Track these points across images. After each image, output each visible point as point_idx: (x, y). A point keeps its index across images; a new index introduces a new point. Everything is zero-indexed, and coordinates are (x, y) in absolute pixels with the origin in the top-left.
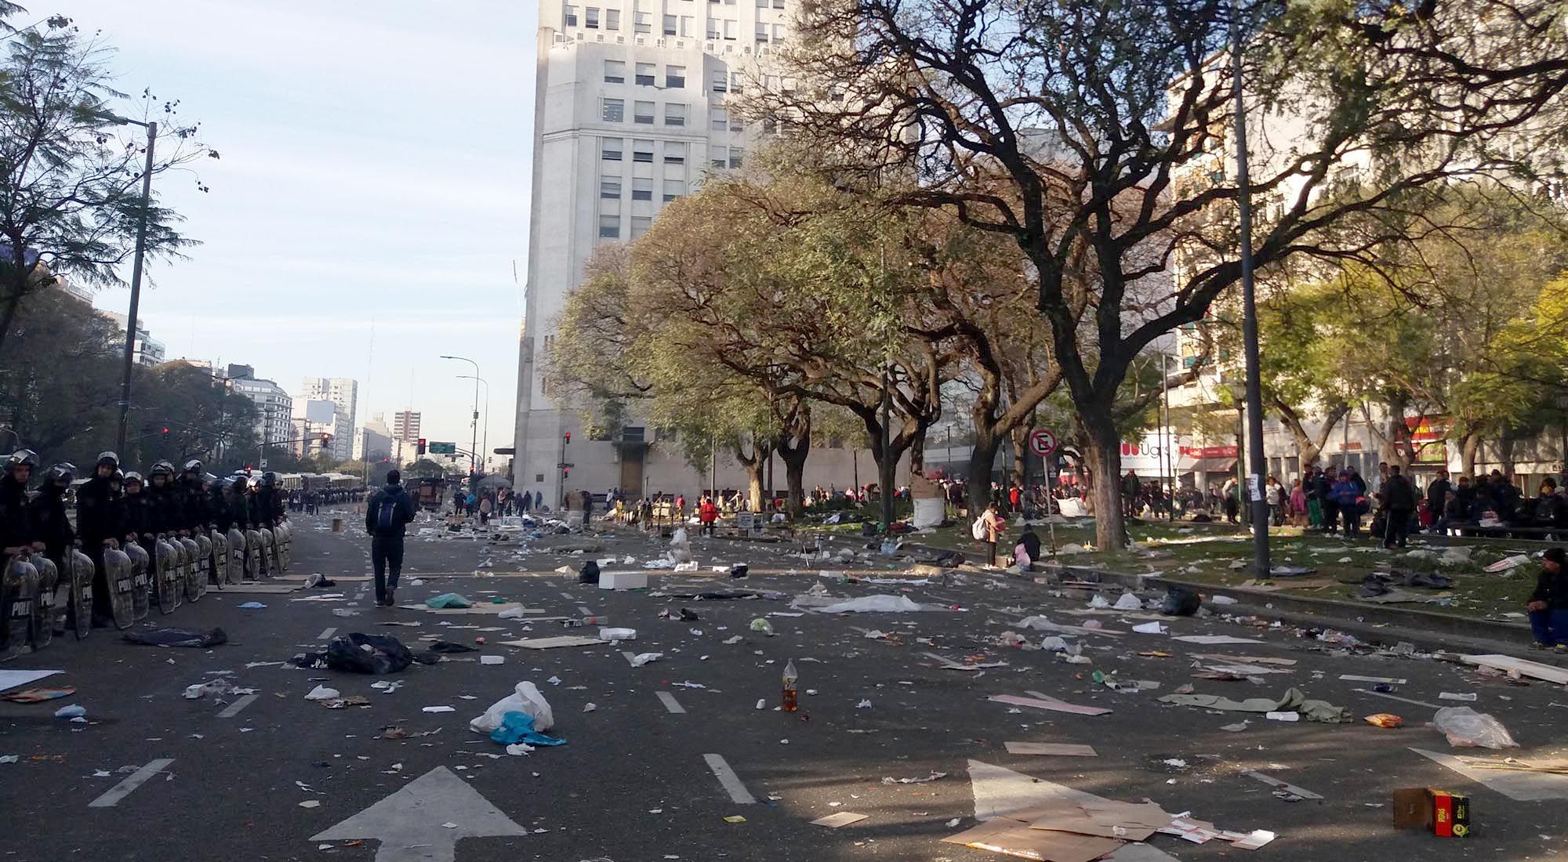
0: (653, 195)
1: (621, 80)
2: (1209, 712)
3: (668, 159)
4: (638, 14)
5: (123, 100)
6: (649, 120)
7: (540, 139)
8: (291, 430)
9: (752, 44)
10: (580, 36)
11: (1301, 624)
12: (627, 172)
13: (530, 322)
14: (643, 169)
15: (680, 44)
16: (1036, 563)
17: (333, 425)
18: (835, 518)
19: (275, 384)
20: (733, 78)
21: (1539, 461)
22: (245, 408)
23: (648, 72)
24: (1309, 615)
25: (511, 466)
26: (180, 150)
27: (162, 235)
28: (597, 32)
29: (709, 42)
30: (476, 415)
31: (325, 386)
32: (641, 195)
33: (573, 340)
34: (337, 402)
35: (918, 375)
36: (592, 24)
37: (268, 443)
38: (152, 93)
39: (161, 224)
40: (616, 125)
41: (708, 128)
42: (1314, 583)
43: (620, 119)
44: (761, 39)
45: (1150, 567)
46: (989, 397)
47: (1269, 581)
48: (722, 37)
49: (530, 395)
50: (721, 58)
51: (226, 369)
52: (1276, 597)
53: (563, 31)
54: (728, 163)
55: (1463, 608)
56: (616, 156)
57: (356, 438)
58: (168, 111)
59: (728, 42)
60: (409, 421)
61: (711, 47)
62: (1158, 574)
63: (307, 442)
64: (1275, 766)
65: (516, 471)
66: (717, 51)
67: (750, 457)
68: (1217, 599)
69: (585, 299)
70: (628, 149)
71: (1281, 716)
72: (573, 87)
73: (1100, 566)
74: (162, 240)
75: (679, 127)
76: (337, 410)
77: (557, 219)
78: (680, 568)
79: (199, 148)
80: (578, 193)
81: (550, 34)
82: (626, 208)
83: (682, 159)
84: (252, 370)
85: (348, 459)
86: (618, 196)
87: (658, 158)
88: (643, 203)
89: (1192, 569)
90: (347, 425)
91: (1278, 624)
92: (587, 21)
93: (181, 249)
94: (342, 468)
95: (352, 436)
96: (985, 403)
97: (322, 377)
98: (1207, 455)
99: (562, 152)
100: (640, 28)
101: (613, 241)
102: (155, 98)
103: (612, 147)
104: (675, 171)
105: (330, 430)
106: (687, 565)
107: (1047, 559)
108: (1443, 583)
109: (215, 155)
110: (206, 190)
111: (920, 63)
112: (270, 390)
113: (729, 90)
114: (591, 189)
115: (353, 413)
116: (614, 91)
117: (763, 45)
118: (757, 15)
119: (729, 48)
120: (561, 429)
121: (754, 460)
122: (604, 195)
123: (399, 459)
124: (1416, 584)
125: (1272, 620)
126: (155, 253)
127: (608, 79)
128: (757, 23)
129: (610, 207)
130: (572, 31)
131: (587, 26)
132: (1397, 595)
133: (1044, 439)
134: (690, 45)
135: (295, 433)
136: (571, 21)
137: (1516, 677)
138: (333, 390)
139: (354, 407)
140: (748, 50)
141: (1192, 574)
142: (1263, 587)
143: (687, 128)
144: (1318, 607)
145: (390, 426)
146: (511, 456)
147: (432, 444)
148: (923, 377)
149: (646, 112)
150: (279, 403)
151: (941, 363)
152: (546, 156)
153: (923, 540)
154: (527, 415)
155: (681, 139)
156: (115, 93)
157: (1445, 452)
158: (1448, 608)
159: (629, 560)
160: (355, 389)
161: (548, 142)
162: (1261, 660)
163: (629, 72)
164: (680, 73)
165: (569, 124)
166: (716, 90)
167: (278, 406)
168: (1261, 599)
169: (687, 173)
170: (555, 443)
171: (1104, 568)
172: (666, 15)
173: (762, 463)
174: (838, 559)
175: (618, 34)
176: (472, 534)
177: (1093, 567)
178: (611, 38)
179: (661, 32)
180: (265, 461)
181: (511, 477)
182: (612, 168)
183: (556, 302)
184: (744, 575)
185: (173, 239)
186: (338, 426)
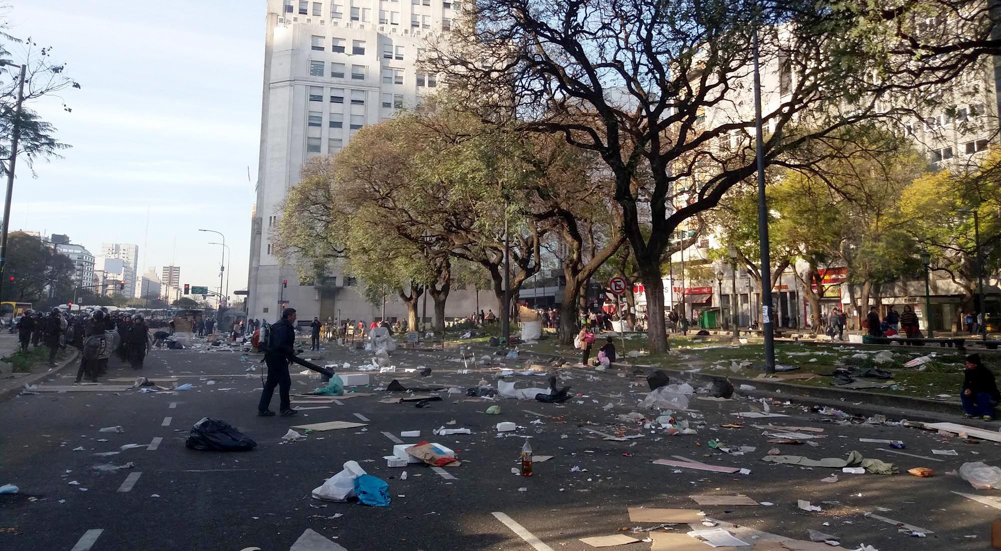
0: (343, 125)
1: (322, 49)
2: (802, 468)
3: (353, 102)
4: (334, 6)
5: (17, 43)
6: (341, 75)
7: (268, 86)
8: (94, 278)
9: (409, 27)
10: (295, 19)
11: (805, 403)
12: (326, 109)
13: (260, 207)
14: (337, 107)
15: (362, 26)
16: (613, 363)
17: (122, 275)
18: (468, 335)
19: (83, 248)
20: (397, 50)
21: (896, 297)
22: (65, 263)
23: (341, 44)
24: (807, 397)
25: (245, 302)
26: (52, 82)
27: (43, 140)
28: (307, 17)
29: (381, 25)
30: (223, 268)
31: (117, 248)
32: (335, 125)
33: (294, 219)
34: (125, 259)
35: (526, 243)
36: (303, 12)
37: (80, 287)
38: (33, 41)
39: (42, 133)
40: (319, 78)
41: (380, 82)
42: (803, 376)
43: (321, 74)
44: (415, 25)
45: (690, 365)
46: (575, 256)
47: (775, 375)
48: (389, 22)
49: (259, 255)
50: (389, 36)
51: (50, 237)
52: (783, 385)
53: (284, 15)
54: (393, 105)
55: (908, 391)
56: (319, 99)
57: (137, 283)
58: (44, 54)
59: (393, 26)
60: (172, 273)
61: (382, 29)
62: (698, 370)
63: (105, 286)
64: (881, 509)
65: (249, 306)
66: (385, 32)
67: (409, 296)
68: (743, 387)
69: (302, 192)
70: (327, 94)
71: (852, 470)
72: (290, 52)
73: (657, 365)
74: (43, 144)
75: (361, 81)
76: (125, 265)
77: (279, 139)
78: (383, 370)
79: (66, 81)
80: (293, 122)
81: (275, 17)
82: (325, 132)
83: (363, 102)
84: (68, 238)
85: (132, 298)
86: (320, 125)
87: (347, 100)
88: (337, 130)
89: (718, 367)
90: (132, 274)
91: (788, 403)
92: (300, 10)
93: (56, 150)
94: (128, 303)
95: (135, 282)
96: (572, 261)
97: (114, 243)
98: (692, 292)
99: (282, 97)
100: (335, 15)
101: (316, 154)
102: (35, 44)
103: (316, 92)
104: (358, 109)
105: (120, 278)
106: (388, 368)
107: (620, 360)
108: (886, 375)
109: (77, 86)
110: (70, 110)
111: (541, 39)
112: (80, 252)
113: (394, 57)
114: (302, 121)
115: (136, 267)
116: (318, 56)
117: (416, 29)
118: (412, 9)
119: (394, 30)
120: (280, 278)
121: (411, 298)
122: (310, 124)
123: (167, 297)
124: (868, 376)
125: (784, 400)
126: (37, 153)
127: (314, 48)
128: (413, 14)
129: (315, 132)
130: (289, 16)
131: (300, 13)
132: (860, 383)
133: (618, 283)
134: (368, 27)
135: (97, 280)
136: (289, 9)
137: (966, 437)
138: (122, 252)
139: (136, 263)
140: (406, 31)
141: (719, 370)
142: (771, 379)
143: (366, 82)
144: (812, 392)
145: (160, 275)
146: (246, 296)
147: (193, 288)
148: (529, 244)
149: (339, 70)
150: (86, 261)
151: (541, 234)
152: (272, 98)
153: (531, 349)
154: (257, 269)
155: (363, 88)
156: (11, 38)
157: (840, 291)
158: (897, 392)
159: (346, 365)
160: (137, 252)
161: (273, 88)
162: (801, 428)
163: (328, 44)
164: (361, 45)
165: (287, 76)
166: (386, 57)
167: (86, 262)
168: (773, 387)
169: (366, 110)
170: (276, 288)
171: (660, 367)
172: (352, 7)
173: (417, 299)
174: (482, 362)
175: (320, 19)
176: (228, 348)
177: (652, 366)
178: (316, 21)
179: (349, 18)
180: (81, 299)
181: (245, 309)
182: (316, 106)
183: (278, 194)
184: (429, 375)
185: (51, 143)
186: (125, 276)
